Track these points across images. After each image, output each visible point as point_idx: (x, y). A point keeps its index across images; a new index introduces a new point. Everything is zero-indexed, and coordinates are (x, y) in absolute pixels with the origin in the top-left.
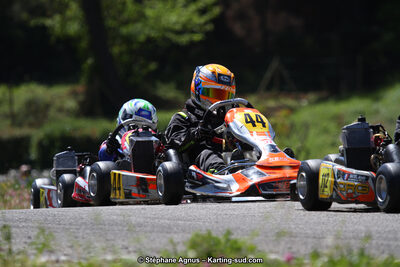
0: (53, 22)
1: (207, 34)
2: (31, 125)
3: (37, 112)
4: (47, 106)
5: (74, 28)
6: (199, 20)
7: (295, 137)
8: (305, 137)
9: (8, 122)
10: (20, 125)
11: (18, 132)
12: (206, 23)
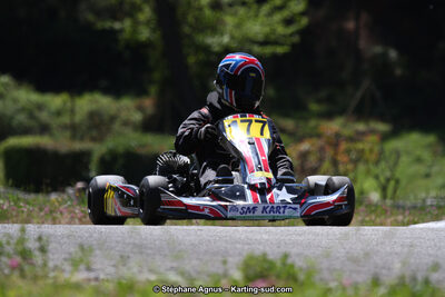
0: (125, 25)
1: (294, 46)
2: (94, 139)
3: (98, 125)
4: (113, 119)
5: (145, 34)
6: (281, 30)
7: (383, 165)
8: (396, 164)
9: (68, 134)
10: (82, 139)
11: (78, 146)
12: (291, 35)
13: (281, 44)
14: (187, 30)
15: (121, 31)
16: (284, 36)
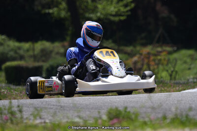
0: (53, 11)
1: (128, 16)
2: (43, 61)
3: (45, 55)
4: (51, 52)
5: (63, 14)
6: (122, 9)
7: (170, 65)
8: (175, 64)
9: (32, 59)
10: (38, 61)
11: (37, 64)
12: (127, 11)
13: (123, 16)
14: (81, 11)
15: (53, 13)
16: (124, 12)
